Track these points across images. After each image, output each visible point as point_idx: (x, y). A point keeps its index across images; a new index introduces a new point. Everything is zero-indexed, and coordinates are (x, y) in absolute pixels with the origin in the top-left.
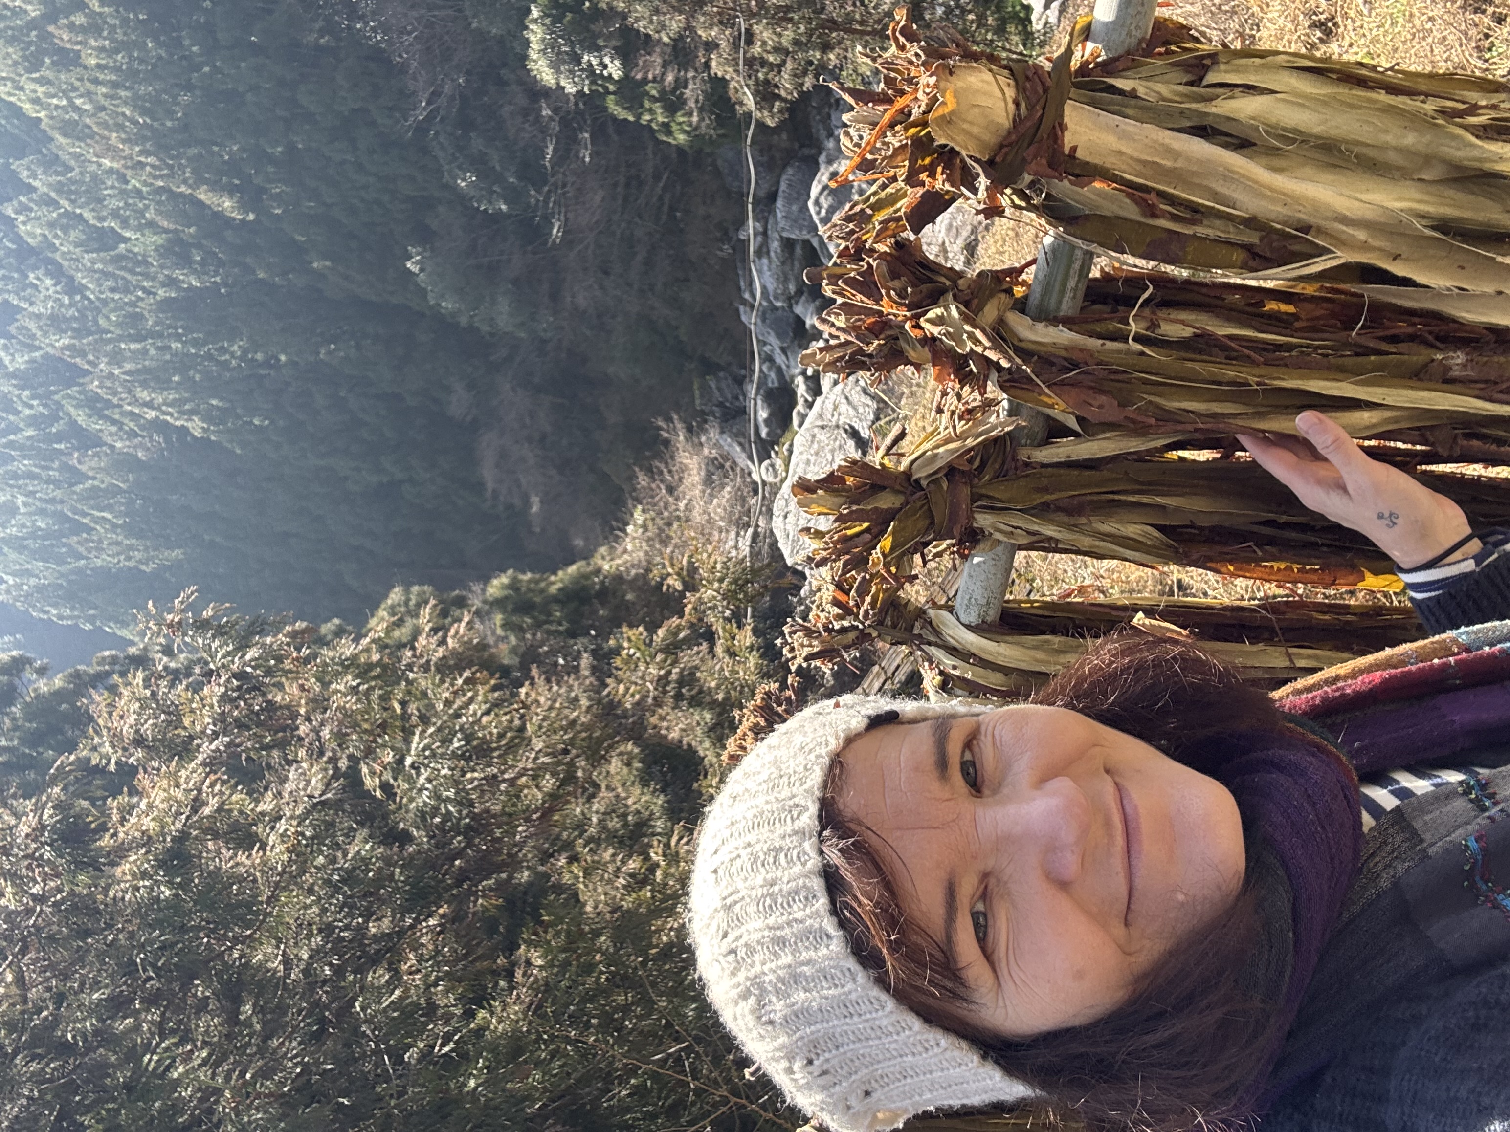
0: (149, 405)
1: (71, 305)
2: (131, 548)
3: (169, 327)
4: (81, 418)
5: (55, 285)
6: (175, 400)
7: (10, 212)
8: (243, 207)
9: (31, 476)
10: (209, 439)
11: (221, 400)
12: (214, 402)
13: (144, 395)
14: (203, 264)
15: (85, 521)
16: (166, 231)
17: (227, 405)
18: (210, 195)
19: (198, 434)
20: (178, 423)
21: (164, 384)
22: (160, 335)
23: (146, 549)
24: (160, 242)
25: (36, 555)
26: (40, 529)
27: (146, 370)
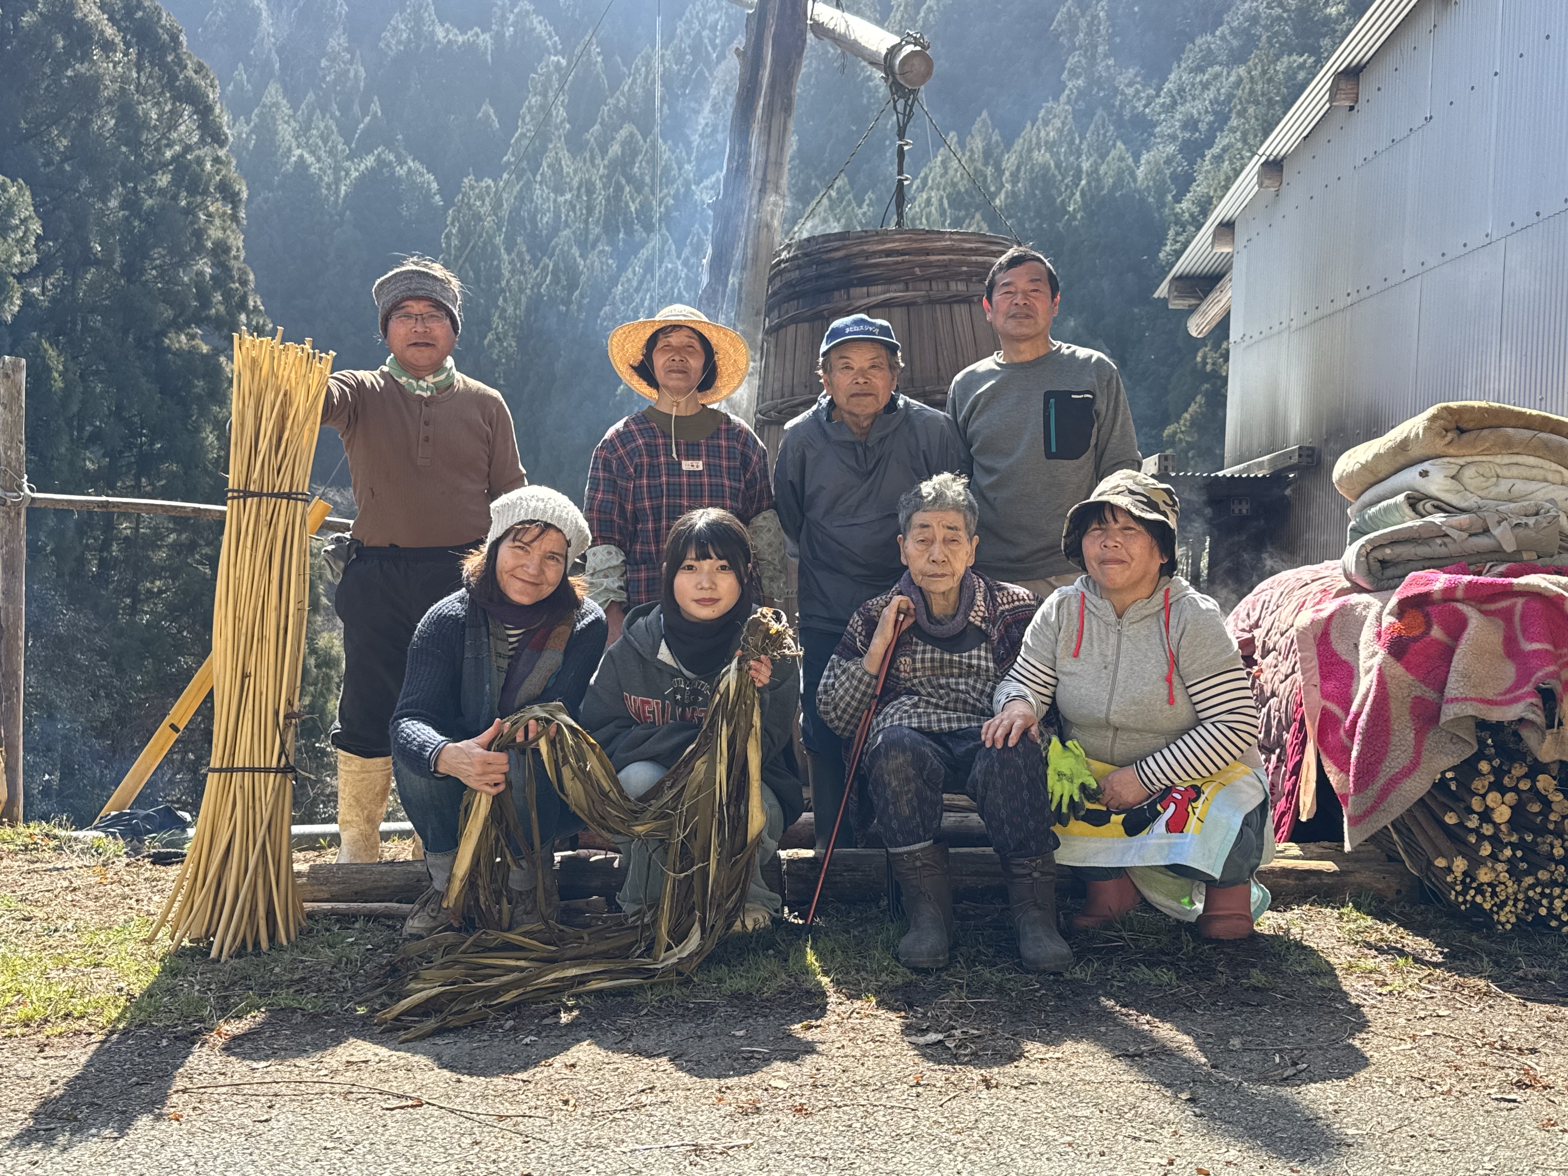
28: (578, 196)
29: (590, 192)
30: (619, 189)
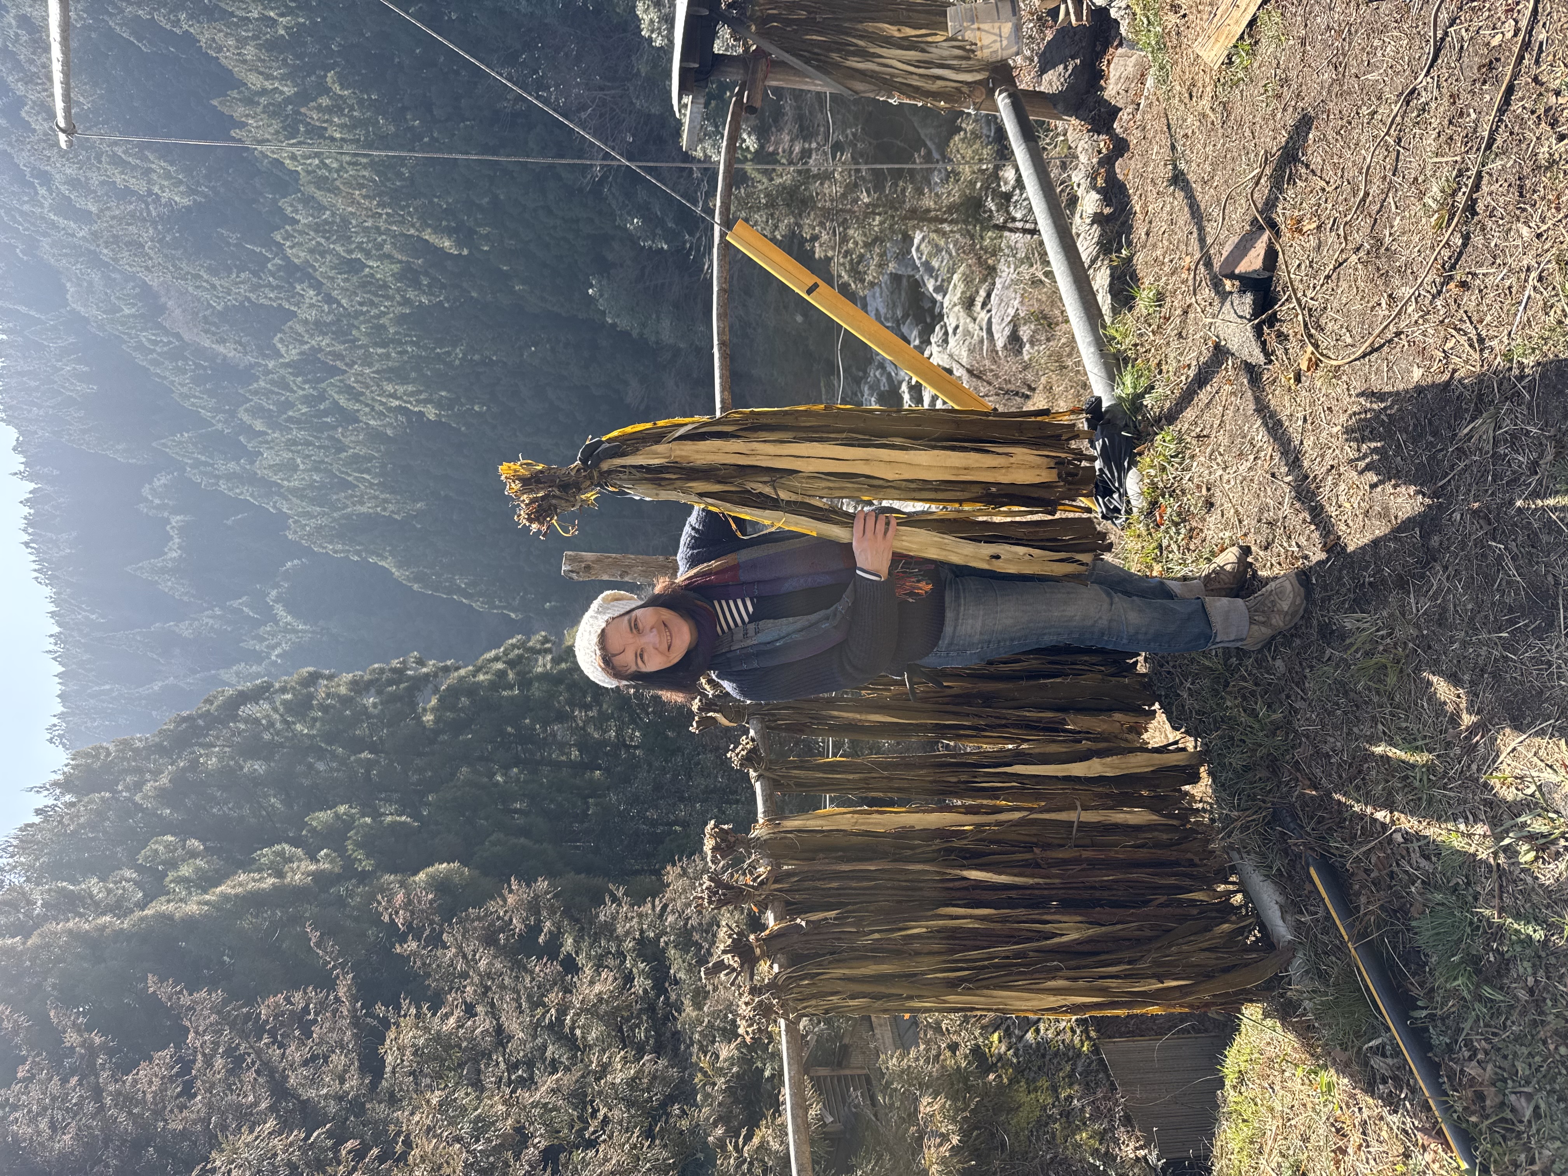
0: (394, 396)
1: (329, 313)
2: (385, 501)
3: (406, 335)
4: (342, 401)
5: (317, 295)
6: (412, 392)
7: (278, 238)
8: (459, 244)
9: (308, 444)
10: (440, 421)
11: (448, 392)
12: (443, 394)
13: (390, 388)
14: (429, 286)
15: (350, 479)
16: (400, 262)
17: (453, 396)
18: (434, 236)
19: (432, 417)
20: (416, 409)
21: (404, 380)
22: (400, 343)
23: (398, 502)
24: (396, 270)
25: (313, 501)
26: (315, 481)
27: (391, 370)
28: (298, 452)
29: (294, 442)
30: (290, 419)
